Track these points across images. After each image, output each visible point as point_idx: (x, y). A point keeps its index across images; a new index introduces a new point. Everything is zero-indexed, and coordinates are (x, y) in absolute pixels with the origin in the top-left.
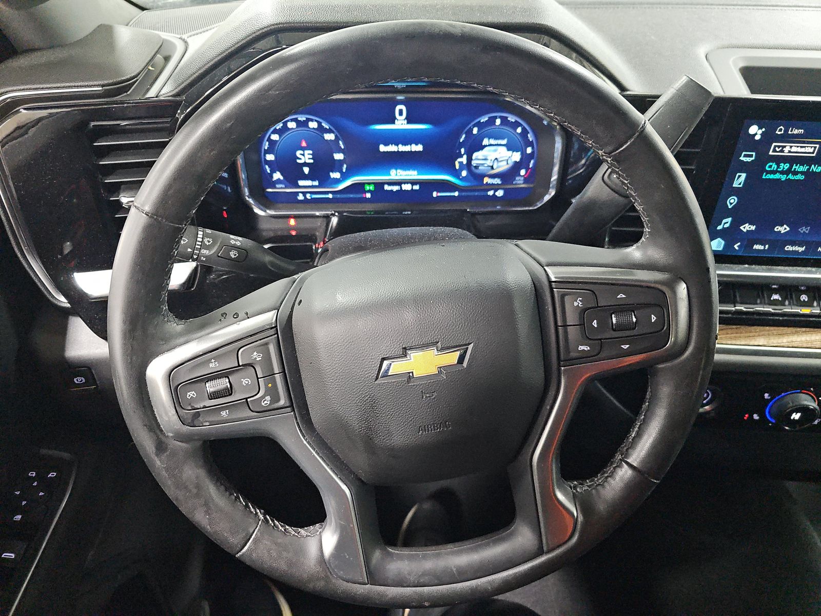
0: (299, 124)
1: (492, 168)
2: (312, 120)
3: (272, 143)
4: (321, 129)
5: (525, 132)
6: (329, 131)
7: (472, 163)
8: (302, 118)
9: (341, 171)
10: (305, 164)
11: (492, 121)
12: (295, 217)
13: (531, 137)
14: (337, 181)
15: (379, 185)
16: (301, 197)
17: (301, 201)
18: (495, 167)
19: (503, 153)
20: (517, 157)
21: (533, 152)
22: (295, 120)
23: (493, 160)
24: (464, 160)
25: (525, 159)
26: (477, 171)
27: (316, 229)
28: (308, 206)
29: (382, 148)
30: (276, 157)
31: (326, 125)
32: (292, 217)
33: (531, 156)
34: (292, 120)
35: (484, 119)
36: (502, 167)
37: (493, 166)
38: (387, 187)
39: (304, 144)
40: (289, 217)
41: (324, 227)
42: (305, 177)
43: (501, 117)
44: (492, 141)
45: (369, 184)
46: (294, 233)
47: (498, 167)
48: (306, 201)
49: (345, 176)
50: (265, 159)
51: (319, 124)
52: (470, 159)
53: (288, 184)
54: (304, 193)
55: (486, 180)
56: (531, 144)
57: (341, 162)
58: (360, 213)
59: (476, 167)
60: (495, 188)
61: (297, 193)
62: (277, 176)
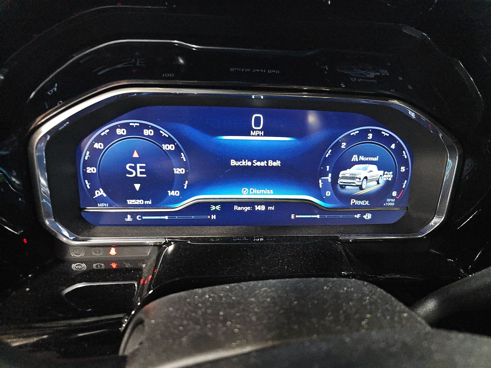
0: (131, 130)
1: (361, 188)
2: (147, 127)
3: (95, 152)
4: (158, 137)
5: (399, 148)
6: (169, 141)
7: (339, 182)
8: (135, 123)
9: (181, 189)
10: (136, 179)
11: (363, 135)
12: (116, 246)
13: (406, 154)
14: (177, 200)
15: (227, 205)
16: (129, 219)
17: (129, 224)
18: (364, 187)
19: (373, 171)
20: (389, 176)
21: (407, 171)
22: (125, 126)
23: (362, 179)
24: (329, 178)
25: (398, 178)
26: (343, 191)
27: (143, 261)
28: (135, 230)
29: (233, 163)
30: (98, 170)
31: (165, 133)
32: (112, 247)
33: (405, 175)
34: (122, 126)
35: (354, 132)
36: (371, 187)
37: (361, 185)
38: (236, 208)
39: (136, 155)
40: (109, 246)
41: (154, 257)
42: (136, 195)
43: (373, 131)
44: (362, 158)
45: (216, 204)
46: (114, 266)
47: (368, 187)
48: (135, 224)
49: (185, 195)
50: (85, 172)
51: (156, 131)
52: (335, 178)
53: (112, 202)
54: (133, 215)
55: (353, 201)
56: (405, 162)
57: (183, 177)
58: (204, 240)
59: (342, 187)
60: (363, 210)
61: (125, 214)
62: (100, 193)
